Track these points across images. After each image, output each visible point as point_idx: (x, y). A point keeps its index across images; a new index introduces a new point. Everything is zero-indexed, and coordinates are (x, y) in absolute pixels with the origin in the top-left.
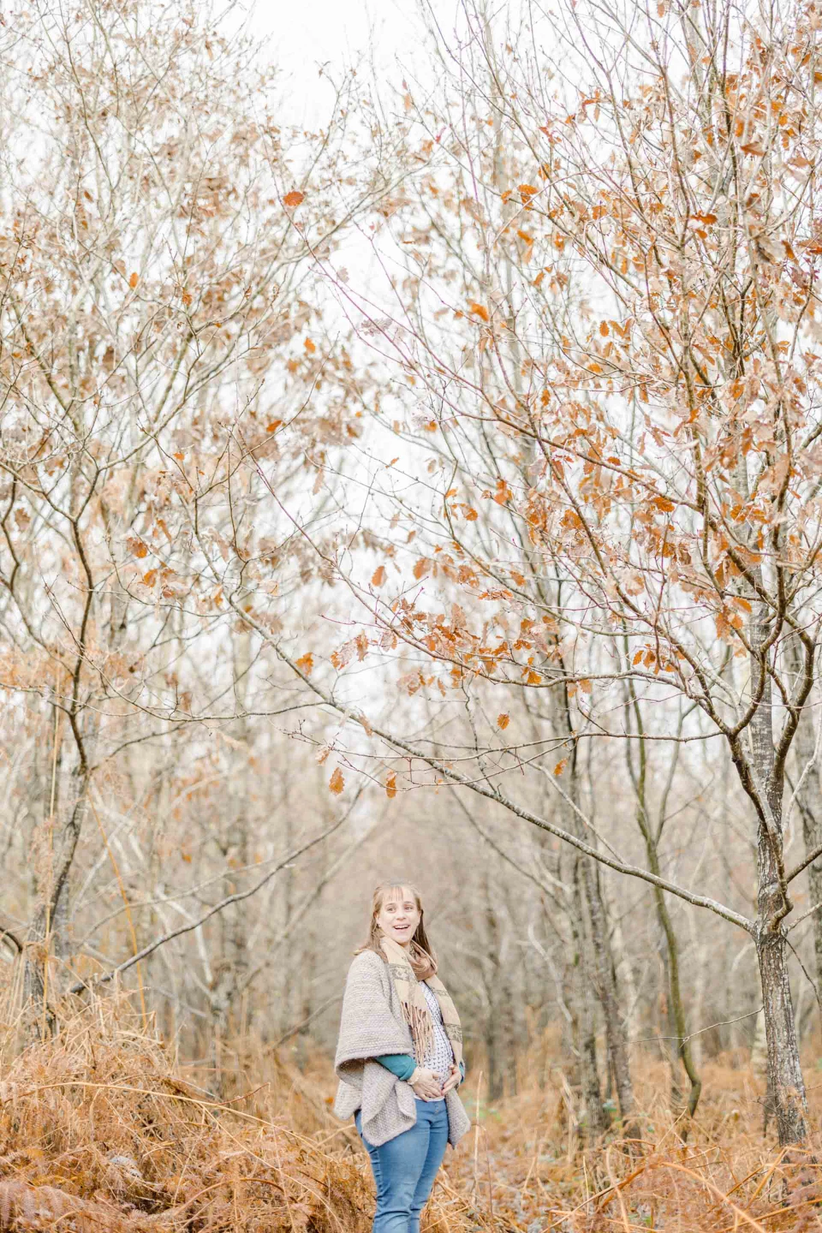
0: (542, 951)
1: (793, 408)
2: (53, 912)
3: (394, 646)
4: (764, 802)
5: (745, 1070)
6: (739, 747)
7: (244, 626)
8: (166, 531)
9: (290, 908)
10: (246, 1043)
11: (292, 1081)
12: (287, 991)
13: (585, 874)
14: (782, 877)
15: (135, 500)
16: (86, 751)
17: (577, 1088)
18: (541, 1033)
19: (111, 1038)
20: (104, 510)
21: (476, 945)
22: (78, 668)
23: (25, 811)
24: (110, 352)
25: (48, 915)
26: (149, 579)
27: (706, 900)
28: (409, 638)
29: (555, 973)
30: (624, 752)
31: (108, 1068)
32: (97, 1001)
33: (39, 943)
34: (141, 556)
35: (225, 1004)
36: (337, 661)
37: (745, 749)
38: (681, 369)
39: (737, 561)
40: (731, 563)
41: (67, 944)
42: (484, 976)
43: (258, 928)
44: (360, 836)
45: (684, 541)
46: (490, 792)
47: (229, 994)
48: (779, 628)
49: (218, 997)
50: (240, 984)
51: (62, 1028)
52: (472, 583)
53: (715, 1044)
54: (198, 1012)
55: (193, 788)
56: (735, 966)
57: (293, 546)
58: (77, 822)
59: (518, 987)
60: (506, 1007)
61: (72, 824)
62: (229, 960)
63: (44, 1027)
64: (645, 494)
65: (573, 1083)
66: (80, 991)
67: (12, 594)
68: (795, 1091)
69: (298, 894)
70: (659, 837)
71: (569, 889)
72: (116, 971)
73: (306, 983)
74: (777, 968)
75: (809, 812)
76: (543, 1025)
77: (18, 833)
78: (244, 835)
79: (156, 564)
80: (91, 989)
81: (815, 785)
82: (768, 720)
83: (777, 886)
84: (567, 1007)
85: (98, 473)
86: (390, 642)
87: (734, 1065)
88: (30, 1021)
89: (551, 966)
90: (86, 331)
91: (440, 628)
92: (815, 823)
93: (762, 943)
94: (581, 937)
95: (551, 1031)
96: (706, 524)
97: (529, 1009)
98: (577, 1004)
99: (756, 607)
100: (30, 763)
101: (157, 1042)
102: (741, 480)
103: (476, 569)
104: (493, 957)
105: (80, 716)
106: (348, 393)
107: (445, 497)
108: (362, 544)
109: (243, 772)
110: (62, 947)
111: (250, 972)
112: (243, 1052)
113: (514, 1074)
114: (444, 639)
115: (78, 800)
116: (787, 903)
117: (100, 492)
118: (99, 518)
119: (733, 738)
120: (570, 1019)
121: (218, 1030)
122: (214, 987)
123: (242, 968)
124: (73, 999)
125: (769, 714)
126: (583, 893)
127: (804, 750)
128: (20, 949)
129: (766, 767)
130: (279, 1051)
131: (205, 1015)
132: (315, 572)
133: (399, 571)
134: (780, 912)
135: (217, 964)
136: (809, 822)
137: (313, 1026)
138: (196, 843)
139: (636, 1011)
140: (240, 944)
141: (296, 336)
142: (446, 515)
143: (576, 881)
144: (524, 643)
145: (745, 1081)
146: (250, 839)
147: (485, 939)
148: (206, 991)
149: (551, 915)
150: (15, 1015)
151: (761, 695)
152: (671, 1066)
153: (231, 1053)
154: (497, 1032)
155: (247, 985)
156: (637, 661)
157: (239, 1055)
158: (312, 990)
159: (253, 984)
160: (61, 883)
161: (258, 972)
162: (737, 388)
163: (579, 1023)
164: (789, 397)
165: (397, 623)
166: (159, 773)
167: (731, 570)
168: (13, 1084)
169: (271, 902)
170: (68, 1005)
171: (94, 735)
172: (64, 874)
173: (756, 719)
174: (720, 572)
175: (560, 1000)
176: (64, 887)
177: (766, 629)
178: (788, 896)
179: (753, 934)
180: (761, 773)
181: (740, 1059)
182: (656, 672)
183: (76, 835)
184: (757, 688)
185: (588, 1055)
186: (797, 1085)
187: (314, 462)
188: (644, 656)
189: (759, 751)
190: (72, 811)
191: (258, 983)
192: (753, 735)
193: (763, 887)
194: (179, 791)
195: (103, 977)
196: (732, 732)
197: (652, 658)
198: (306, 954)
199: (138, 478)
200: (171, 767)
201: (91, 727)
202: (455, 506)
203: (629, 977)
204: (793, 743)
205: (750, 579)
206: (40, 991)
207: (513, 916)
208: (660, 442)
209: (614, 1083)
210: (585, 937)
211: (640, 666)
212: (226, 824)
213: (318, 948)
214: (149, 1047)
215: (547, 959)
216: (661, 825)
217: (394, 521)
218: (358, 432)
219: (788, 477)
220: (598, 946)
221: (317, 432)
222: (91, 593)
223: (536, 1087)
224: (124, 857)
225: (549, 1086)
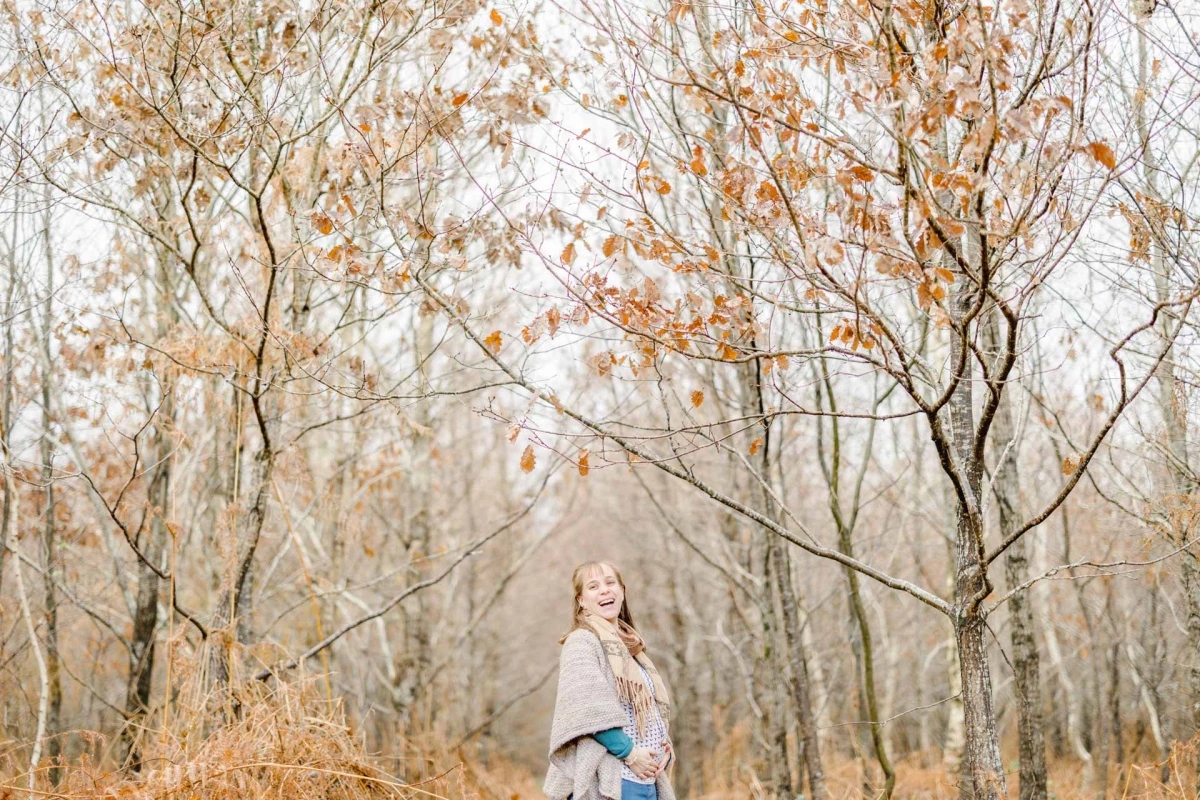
0: (732, 647)
1: (999, 67)
2: (238, 599)
3: (586, 320)
4: (964, 481)
5: (936, 771)
6: (939, 425)
7: (428, 308)
8: (351, 207)
9: (472, 606)
10: (430, 741)
11: (476, 777)
12: (469, 689)
13: (777, 564)
14: (983, 560)
15: (317, 179)
16: (270, 435)
17: (768, 783)
18: (729, 732)
19: (297, 724)
20: (285, 189)
21: (662, 644)
22: (261, 350)
23: (203, 506)
24: (290, 28)
25: (233, 601)
26: (334, 255)
27: (903, 583)
28: (602, 312)
29: (745, 668)
30: (815, 443)
31: (295, 753)
32: (283, 687)
33: (224, 630)
34: (326, 232)
35: (409, 700)
36: (529, 337)
37: (944, 427)
38: (882, 31)
39: (938, 232)
40: (933, 234)
41: (251, 633)
42: (669, 676)
43: (442, 623)
44: (544, 531)
45: (883, 212)
46: (684, 473)
47: (413, 691)
48: (982, 300)
49: (402, 693)
50: (424, 680)
51: (248, 715)
52: (664, 259)
53: (905, 745)
54: (381, 708)
55: (375, 480)
56: (927, 665)
57: (479, 226)
58: (261, 507)
59: (704, 688)
60: (692, 707)
61: (256, 509)
62: (413, 656)
63: (230, 713)
64: (843, 162)
65: (761, 779)
66: (265, 678)
67: (193, 277)
68: (994, 775)
69: (479, 594)
70: (853, 525)
71: (759, 581)
72: (302, 659)
73: (489, 683)
74: (977, 651)
75: (1006, 501)
76: (731, 722)
77: (197, 528)
78: (427, 530)
79: (340, 242)
80: (276, 675)
81: (1012, 474)
82: (968, 398)
83: (977, 567)
84: (758, 703)
85: (281, 147)
86: (582, 316)
87: (924, 766)
88: (215, 706)
89: (741, 662)
90: (265, 6)
91: (633, 302)
92: (1012, 513)
93: (961, 626)
94: (772, 629)
95: (739, 730)
96: (907, 193)
97: (716, 709)
98: (768, 697)
99: (958, 281)
100: (210, 452)
101: (344, 728)
102: (941, 152)
103: (669, 244)
104: (680, 656)
105: (262, 401)
106: (533, 70)
107: (637, 168)
108: (550, 225)
109: (426, 466)
110: (245, 636)
111: (433, 669)
112: (428, 749)
113: (702, 774)
114: (636, 312)
115: (262, 484)
116: (987, 584)
117: (281, 170)
118: (281, 196)
119: (932, 415)
120: (759, 714)
121: (402, 726)
122: (397, 683)
123: (425, 665)
124: (258, 686)
125: (970, 393)
126: (775, 585)
127: (1001, 438)
128: (205, 636)
129: (966, 447)
130: (464, 747)
131: (388, 710)
132: (502, 254)
133: (589, 249)
134: (979, 594)
135: (400, 660)
136: (1006, 511)
137: (496, 728)
138: (380, 534)
139: (826, 710)
140: (423, 640)
141: (481, 10)
142: (639, 188)
143: (767, 573)
144: (719, 317)
145: (938, 780)
146: (433, 533)
147: (670, 637)
148: (390, 687)
149: (741, 610)
150: (201, 701)
151: (962, 370)
152: (864, 762)
153: (415, 749)
154: (684, 734)
155: (431, 681)
156: (834, 336)
157: (423, 751)
158: (495, 691)
159: (436, 680)
160: (245, 570)
161: (441, 668)
162: (939, 51)
163: (770, 716)
164: (995, 55)
165: (589, 297)
166: (341, 463)
167: (932, 242)
168: (203, 765)
169: (454, 599)
170: (253, 691)
171: (278, 419)
172: (248, 561)
173: (955, 398)
174: (921, 244)
175: (750, 696)
176: (248, 576)
177: (966, 304)
178: (988, 577)
179: (952, 617)
180: (961, 453)
181: (931, 758)
182: (855, 347)
183: (260, 520)
184: (958, 362)
185: (778, 749)
186: (996, 770)
187: (500, 142)
188: (842, 332)
189: (959, 431)
190: (255, 496)
191: (443, 677)
192: (953, 414)
193: (962, 569)
194: (361, 483)
195: (289, 663)
196: (932, 409)
197: (849, 333)
198: (487, 656)
199: (320, 157)
200: (354, 459)
201: (274, 411)
202: (647, 179)
203: (818, 675)
204: (990, 431)
205: (951, 250)
206: (225, 676)
207: (700, 614)
208: (859, 108)
209: (806, 777)
210: (776, 629)
211: (837, 343)
212: (408, 517)
213: (500, 649)
214: (337, 733)
215: (737, 653)
216: (855, 514)
217: (584, 195)
218: (545, 110)
219: (993, 141)
220: (790, 636)
221: (504, 109)
222: (274, 271)
223: (724, 787)
224: (304, 550)
225: (738, 784)
